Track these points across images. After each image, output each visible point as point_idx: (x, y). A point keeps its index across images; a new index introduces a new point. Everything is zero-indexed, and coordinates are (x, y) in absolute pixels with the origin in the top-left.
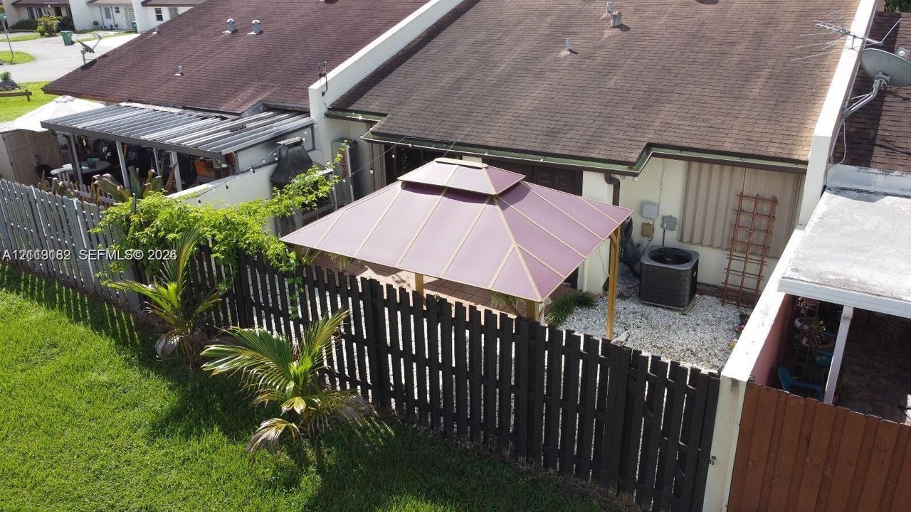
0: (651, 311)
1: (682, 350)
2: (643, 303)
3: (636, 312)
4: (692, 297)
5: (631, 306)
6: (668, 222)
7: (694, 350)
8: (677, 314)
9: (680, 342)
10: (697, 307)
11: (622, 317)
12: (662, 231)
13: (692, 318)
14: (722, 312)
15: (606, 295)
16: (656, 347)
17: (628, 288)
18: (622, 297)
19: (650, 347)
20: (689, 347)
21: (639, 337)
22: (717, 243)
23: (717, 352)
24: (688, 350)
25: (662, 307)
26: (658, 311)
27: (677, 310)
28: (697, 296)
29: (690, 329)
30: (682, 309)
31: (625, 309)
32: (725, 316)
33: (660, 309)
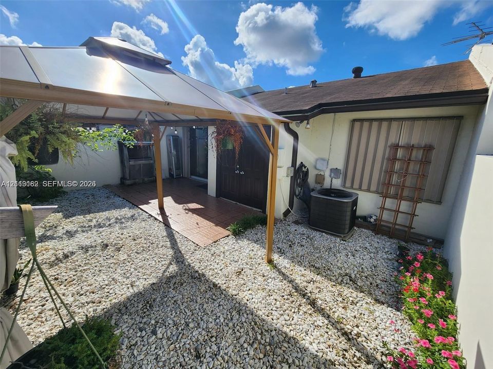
0: (316, 235)
1: (340, 274)
2: (311, 228)
3: (304, 234)
4: (351, 228)
5: (302, 229)
6: (335, 172)
7: (353, 276)
8: (338, 239)
9: (339, 265)
10: (356, 236)
11: (291, 236)
12: (331, 179)
13: (351, 244)
14: (378, 242)
15: (285, 220)
16: (314, 266)
17: (303, 217)
18: (297, 223)
19: (307, 266)
20: (347, 271)
21: (300, 254)
22: (373, 188)
23: (379, 282)
24: (346, 275)
25: (326, 233)
26: (322, 236)
27: (338, 236)
28: (355, 228)
29: (349, 254)
30: (342, 236)
31: (295, 230)
32: (381, 245)
33: (324, 234)
